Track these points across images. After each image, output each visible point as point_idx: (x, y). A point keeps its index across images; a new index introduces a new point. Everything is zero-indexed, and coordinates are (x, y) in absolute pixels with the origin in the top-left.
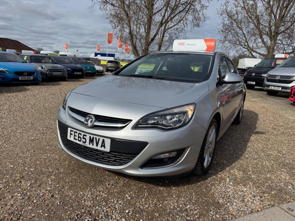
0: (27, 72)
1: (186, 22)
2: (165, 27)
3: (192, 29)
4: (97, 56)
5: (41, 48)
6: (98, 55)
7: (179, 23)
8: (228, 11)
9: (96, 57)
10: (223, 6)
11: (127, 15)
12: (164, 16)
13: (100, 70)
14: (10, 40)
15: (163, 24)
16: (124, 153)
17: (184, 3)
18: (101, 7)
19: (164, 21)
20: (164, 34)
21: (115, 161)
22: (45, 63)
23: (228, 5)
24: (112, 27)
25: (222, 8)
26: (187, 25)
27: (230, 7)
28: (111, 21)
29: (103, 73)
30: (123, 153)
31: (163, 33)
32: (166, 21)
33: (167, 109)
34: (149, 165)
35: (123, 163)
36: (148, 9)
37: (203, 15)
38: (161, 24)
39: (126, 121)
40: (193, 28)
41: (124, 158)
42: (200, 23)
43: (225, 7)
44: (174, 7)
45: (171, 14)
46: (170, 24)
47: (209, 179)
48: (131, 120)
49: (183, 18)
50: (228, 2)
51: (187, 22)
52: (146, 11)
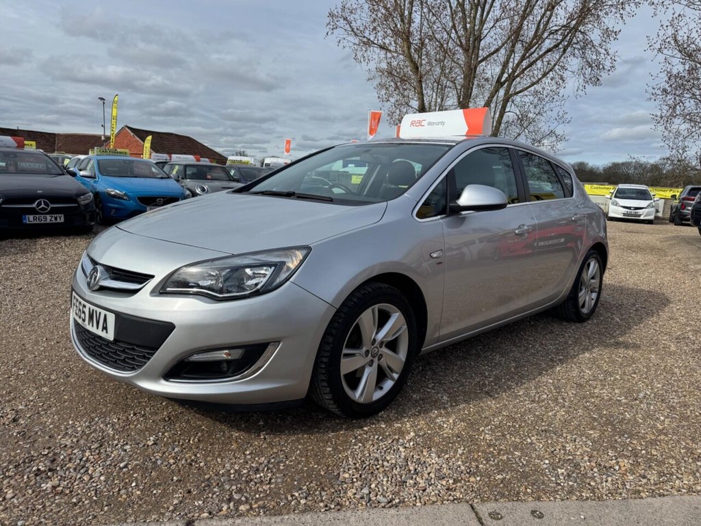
0: (164, 198)
1: (561, 76)
2: (507, 91)
3: (580, 92)
4: (347, 166)
5: (243, 152)
6: (350, 165)
7: (544, 79)
8: (679, 38)
9: (346, 169)
10: (665, 28)
11: (416, 68)
12: (505, 65)
14: (176, 135)
15: (502, 84)
16: (138, 346)
17: (560, 29)
18: (356, 55)
19: (506, 75)
20: (504, 107)
21: (124, 361)
22: (213, 179)
23: (682, 24)
24: (379, 97)
25: (661, 33)
26: (564, 81)
27: (685, 29)
28: (381, 86)
30: (135, 345)
31: (503, 104)
32: (509, 75)
33: (233, 256)
34: (185, 375)
35: (137, 365)
36: (466, 50)
37: (608, 54)
38: (499, 83)
39: (143, 278)
40: (581, 87)
41: (137, 356)
42: (602, 74)
43: (670, 31)
44: (532, 41)
45: (523, 58)
46: (520, 83)
47: (365, 428)
48: (153, 277)
49: (555, 65)
50: (679, 15)
51: (565, 76)
52: (461, 56)
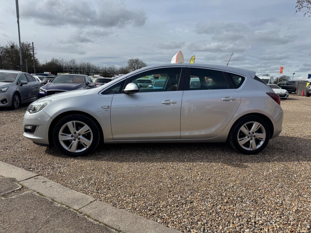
13: (281, 94)
29: (286, 97)
